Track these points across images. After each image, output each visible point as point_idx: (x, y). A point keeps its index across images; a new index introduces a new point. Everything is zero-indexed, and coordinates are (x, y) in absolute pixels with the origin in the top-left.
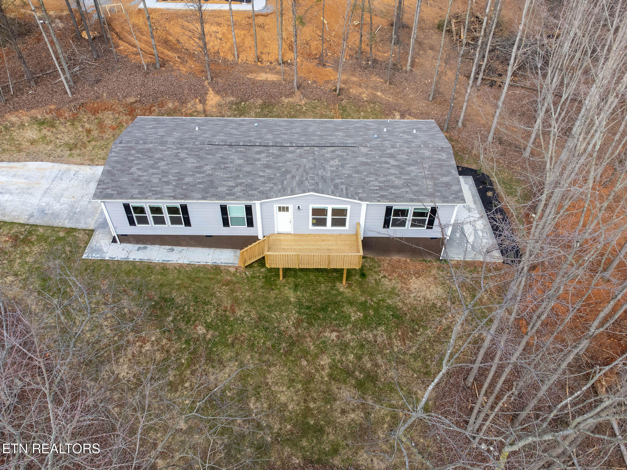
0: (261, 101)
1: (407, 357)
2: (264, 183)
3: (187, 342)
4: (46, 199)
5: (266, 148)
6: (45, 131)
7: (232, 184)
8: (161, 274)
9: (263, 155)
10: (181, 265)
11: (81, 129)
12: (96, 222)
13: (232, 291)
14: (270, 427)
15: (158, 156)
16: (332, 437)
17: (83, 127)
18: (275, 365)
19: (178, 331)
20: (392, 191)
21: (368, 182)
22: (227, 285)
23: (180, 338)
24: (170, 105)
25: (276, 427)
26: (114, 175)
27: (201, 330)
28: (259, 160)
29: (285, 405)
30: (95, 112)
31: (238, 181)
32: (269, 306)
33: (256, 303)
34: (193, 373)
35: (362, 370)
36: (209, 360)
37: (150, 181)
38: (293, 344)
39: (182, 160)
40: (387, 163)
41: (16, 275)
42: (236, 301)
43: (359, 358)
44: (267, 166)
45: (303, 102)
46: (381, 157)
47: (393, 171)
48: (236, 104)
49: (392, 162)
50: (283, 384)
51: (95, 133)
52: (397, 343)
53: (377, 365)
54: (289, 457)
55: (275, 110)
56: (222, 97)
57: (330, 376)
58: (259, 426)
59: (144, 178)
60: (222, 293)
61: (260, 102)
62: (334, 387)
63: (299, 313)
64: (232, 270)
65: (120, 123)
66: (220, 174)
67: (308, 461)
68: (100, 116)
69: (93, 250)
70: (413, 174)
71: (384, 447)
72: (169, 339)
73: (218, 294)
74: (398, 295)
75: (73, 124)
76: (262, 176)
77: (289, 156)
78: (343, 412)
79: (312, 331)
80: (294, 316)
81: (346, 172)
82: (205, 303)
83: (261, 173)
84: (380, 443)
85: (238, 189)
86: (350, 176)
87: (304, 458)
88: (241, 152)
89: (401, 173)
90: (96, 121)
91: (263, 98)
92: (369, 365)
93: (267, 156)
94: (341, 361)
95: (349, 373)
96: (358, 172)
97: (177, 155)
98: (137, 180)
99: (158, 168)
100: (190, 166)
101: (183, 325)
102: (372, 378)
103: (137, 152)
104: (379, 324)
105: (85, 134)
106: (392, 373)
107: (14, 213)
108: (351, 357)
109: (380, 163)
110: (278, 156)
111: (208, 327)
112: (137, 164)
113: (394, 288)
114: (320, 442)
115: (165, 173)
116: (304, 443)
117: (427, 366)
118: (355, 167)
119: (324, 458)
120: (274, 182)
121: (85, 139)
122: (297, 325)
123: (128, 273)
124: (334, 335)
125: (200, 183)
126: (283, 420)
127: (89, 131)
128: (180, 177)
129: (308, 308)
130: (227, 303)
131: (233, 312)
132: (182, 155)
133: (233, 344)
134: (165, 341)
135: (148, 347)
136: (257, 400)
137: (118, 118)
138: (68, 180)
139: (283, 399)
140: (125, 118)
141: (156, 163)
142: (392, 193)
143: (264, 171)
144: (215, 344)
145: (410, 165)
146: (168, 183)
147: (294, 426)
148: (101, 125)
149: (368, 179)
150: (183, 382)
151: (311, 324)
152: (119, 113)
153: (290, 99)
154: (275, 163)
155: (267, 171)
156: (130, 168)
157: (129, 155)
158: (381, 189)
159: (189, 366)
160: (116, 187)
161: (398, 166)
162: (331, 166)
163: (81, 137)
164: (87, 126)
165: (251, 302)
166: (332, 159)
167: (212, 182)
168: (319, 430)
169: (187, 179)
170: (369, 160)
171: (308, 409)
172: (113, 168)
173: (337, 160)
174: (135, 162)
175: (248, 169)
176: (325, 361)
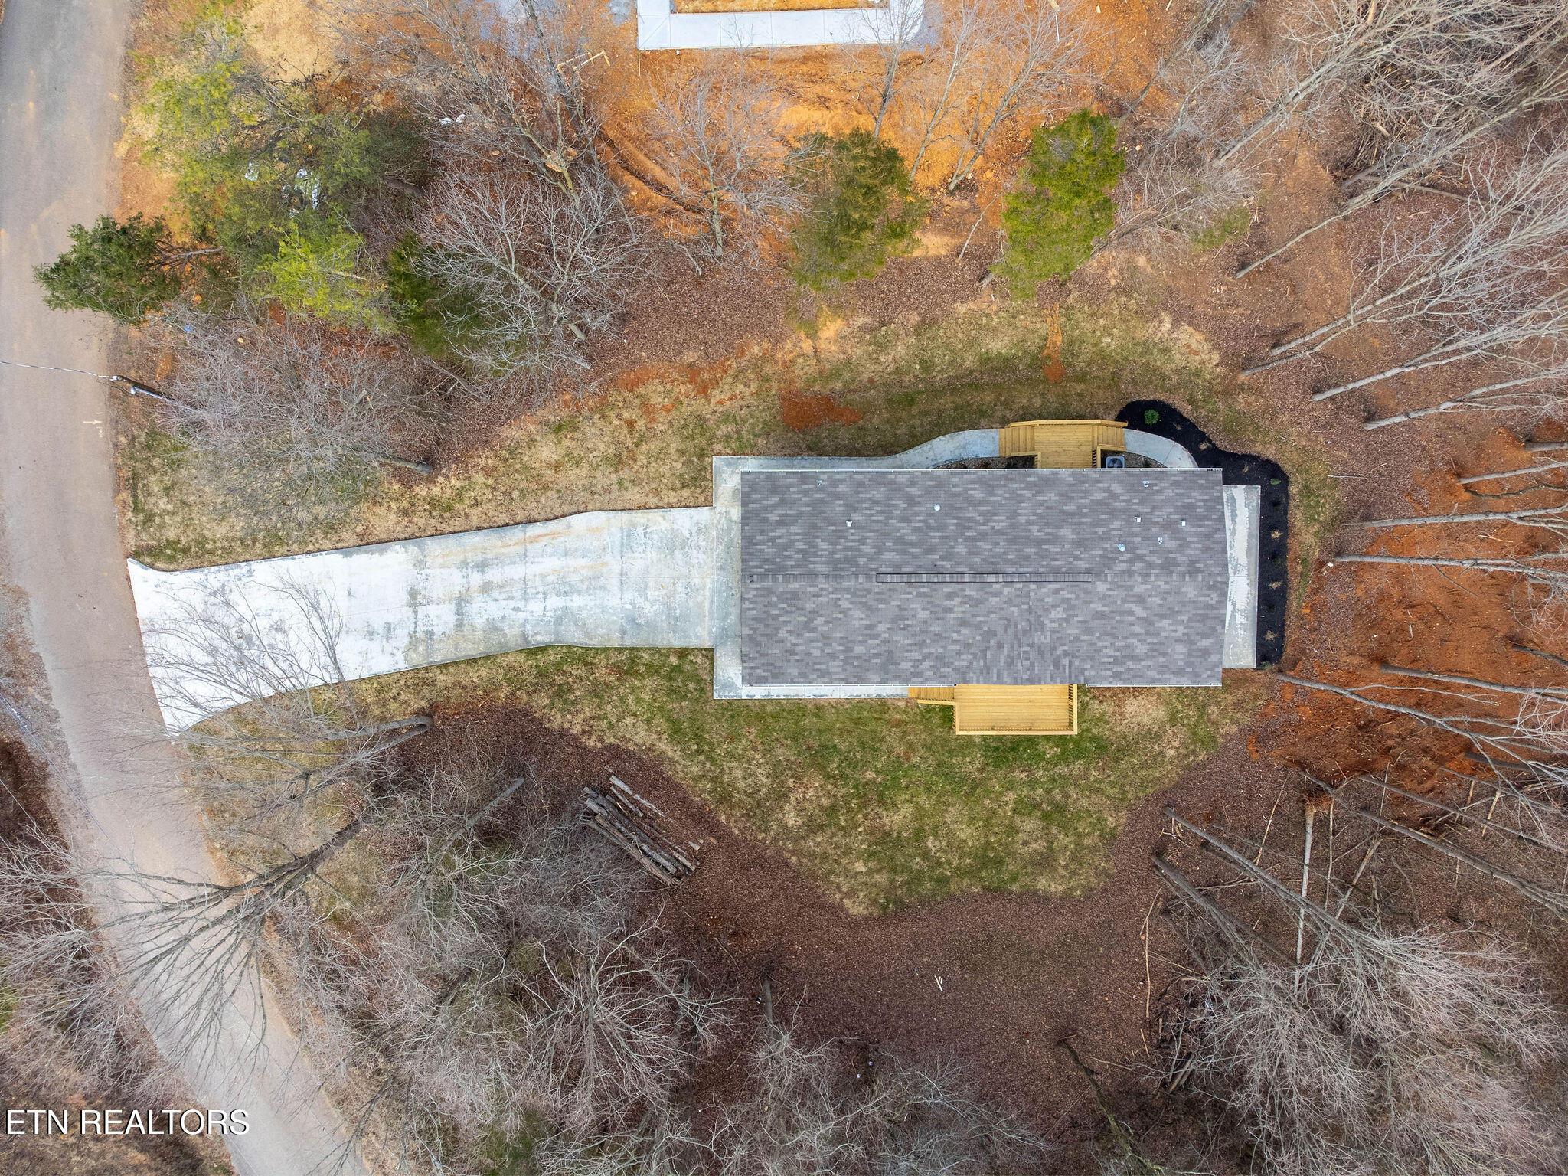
0: (917, 318)
1: (1103, 786)
2: (959, 654)
3: (855, 787)
4: (629, 596)
5: (960, 586)
6: (567, 443)
7: (916, 656)
8: (816, 716)
9: (957, 600)
10: (838, 701)
11: (618, 423)
12: (710, 632)
13: (905, 733)
14: (949, 863)
15: (810, 606)
16: (1012, 868)
17: (619, 417)
18: (954, 805)
19: (844, 776)
20: (1131, 665)
21: (1100, 651)
22: (896, 726)
23: (847, 784)
24: (756, 350)
25: (955, 863)
26: (759, 644)
27: (870, 775)
28: (950, 610)
29: (965, 841)
30: (632, 387)
31: (925, 651)
32: (950, 751)
33: (934, 748)
34: (866, 817)
35: (1050, 802)
36: (882, 803)
37: (809, 654)
38: (974, 787)
39: (844, 612)
40: (1131, 613)
41: (635, 715)
42: (910, 747)
43: (1048, 792)
44: (964, 623)
45: (994, 307)
46: (1124, 601)
47: (1137, 629)
48: (872, 330)
49: (1140, 612)
50: (962, 823)
51: (641, 424)
52: (1094, 774)
53: (1068, 797)
54: (969, 887)
55: (942, 332)
56: (846, 318)
57: (1014, 811)
58: (939, 864)
59: (800, 648)
60: (892, 738)
61: (915, 318)
62: (1018, 821)
63: (985, 756)
64: (902, 704)
65: (677, 398)
66: (901, 639)
67: (987, 889)
68: (642, 390)
69: (723, 687)
70: (1164, 634)
71: (1064, 873)
72: (836, 785)
73: (888, 739)
74: (1107, 723)
75: (603, 417)
76: (956, 642)
77: (994, 601)
78: (1025, 843)
79: (1000, 773)
80: (980, 758)
81: (1072, 631)
82: (874, 749)
83: (955, 636)
84: (1060, 869)
85: (926, 665)
86: (1077, 639)
87: (983, 887)
88: (925, 595)
89: (1148, 634)
90: (637, 401)
91: (921, 309)
92: (1058, 797)
93: (963, 603)
94: (1028, 797)
95: (1035, 806)
96: (1089, 632)
97: (836, 603)
98: (793, 653)
99: (814, 630)
100: (857, 624)
101: (849, 772)
102: (1059, 808)
103: (781, 599)
104: (1079, 758)
105: (625, 430)
106: (1083, 802)
107: (601, 631)
108: (1040, 791)
109: (1121, 614)
110: (977, 603)
111: (878, 772)
112: (786, 623)
113: (1103, 714)
114: (998, 873)
115: (826, 638)
116: (983, 874)
117: (1124, 792)
118: (1086, 622)
119: (1002, 885)
120: (972, 651)
121: (629, 442)
122: (981, 770)
123: (776, 717)
124: (1023, 775)
125: (876, 656)
126: (962, 856)
127: (631, 424)
128: (848, 644)
129: (996, 749)
130: (901, 749)
131: (908, 759)
132: (845, 604)
133: (907, 788)
134: (830, 786)
135: (811, 793)
136: (936, 838)
137: (671, 391)
138: (641, 549)
139: (963, 836)
140: (683, 388)
141: (811, 620)
142: (1129, 670)
143: (958, 632)
144: (886, 788)
145: (1162, 617)
146: (833, 657)
147: (974, 860)
148: (647, 409)
149: (1100, 644)
150: (856, 826)
151: (996, 766)
152: (673, 382)
153: (971, 305)
154: (974, 616)
155: (965, 631)
156: (778, 629)
157: (769, 605)
158: (1116, 661)
159: (860, 809)
160: (768, 664)
161: (1145, 620)
162: (1053, 622)
163: (622, 438)
164: (626, 415)
165: (928, 748)
166: (1055, 606)
167: (890, 652)
168: (999, 862)
169: (859, 650)
170: (1106, 609)
171: (988, 843)
172: (755, 630)
173: (1060, 609)
174: (782, 619)
175: (936, 628)
176: (1011, 797)
